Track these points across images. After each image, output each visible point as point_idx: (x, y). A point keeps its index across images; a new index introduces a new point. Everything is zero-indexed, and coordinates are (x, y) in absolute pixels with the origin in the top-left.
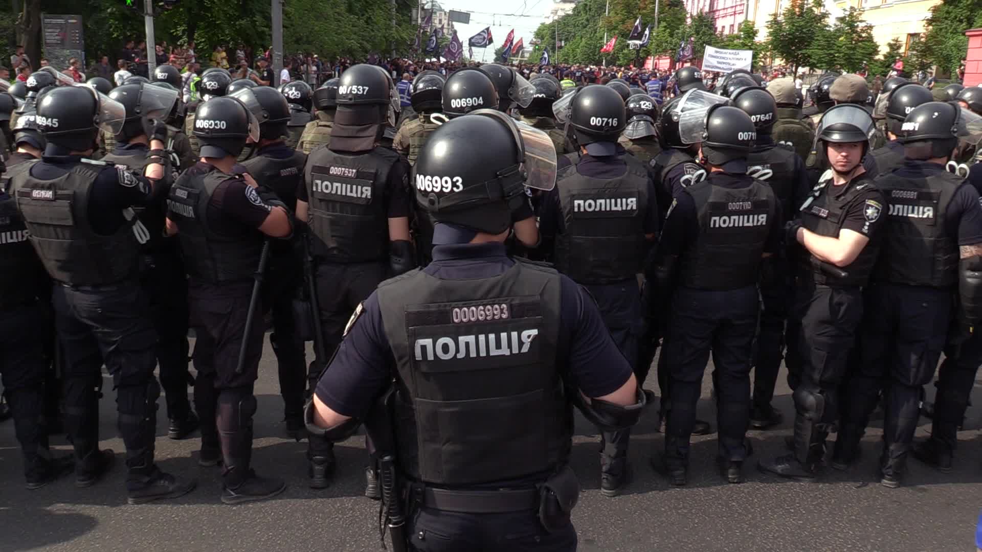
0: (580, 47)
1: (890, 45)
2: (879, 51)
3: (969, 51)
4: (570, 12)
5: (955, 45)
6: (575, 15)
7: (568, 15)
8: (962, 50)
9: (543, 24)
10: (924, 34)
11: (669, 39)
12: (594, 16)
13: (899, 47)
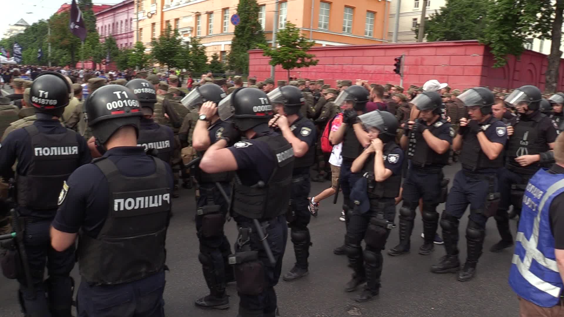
0: (32, 54)
1: (213, 57)
2: (208, 60)
3: (250, 60)
4: (22, 32)
5: (243, 57)
6: (26, 34)
7: (21, 34)
8: (246, 59)
9: (3, 39)
10: (229, 51)
11: (92, 51)
12: (39, 35)
13: (217, 58)
